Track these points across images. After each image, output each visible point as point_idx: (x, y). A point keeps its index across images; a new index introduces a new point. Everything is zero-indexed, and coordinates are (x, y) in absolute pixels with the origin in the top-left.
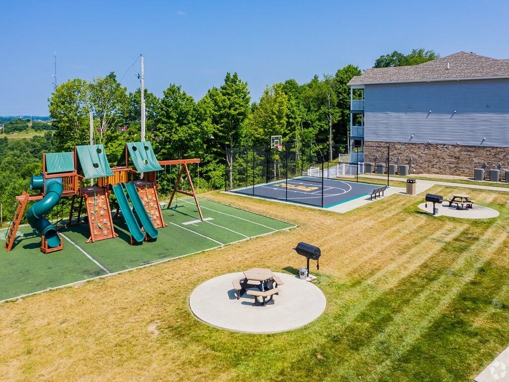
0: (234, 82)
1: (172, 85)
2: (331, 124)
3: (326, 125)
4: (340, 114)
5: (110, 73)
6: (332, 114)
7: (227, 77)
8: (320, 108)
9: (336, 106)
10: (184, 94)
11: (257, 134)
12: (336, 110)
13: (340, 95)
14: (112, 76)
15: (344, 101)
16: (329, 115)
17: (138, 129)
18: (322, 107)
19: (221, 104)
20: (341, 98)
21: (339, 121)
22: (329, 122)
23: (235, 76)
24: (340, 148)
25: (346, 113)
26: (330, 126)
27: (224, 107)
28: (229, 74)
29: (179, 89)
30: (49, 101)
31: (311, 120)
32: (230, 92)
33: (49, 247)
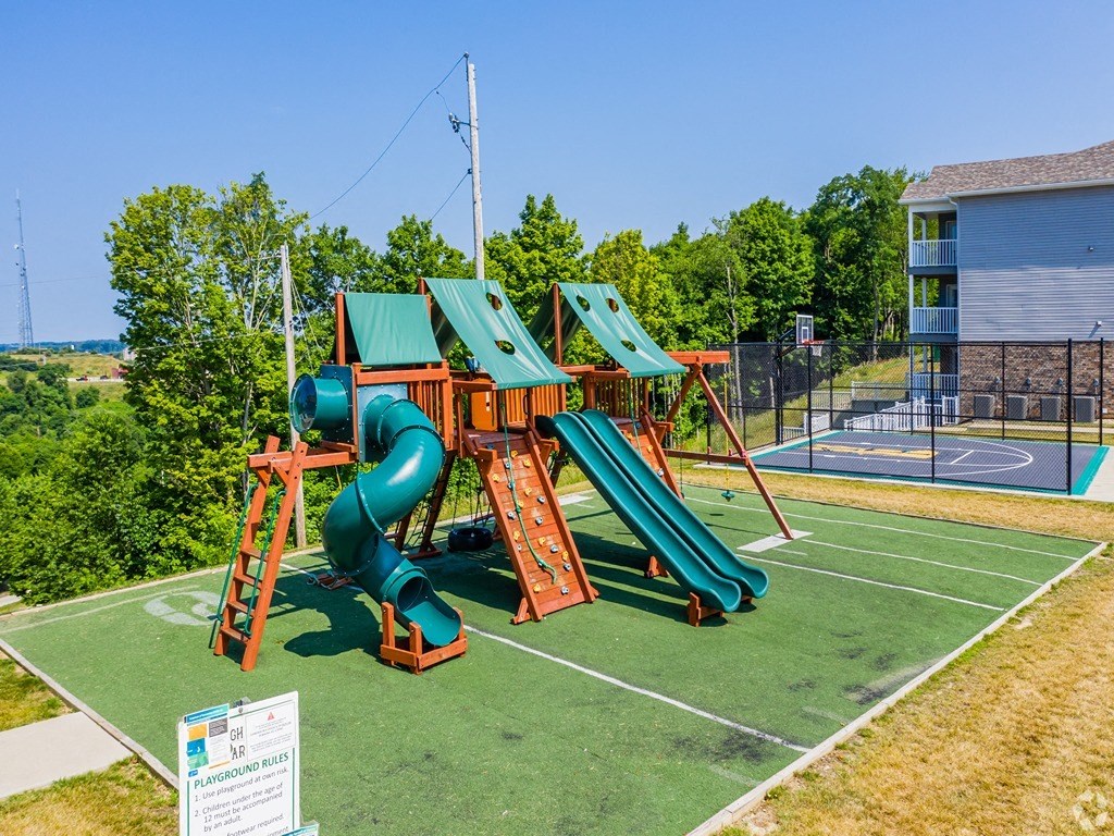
0: (545, 216)
1: (409, 217)
2: (735, 332)
3: (724, 334)
4: (751, 309)
5: (252, 179)
6: (738, 310)
7: (528, 208)
8: (708, 296)
9: (746, 289)
10: (440, 243)
11: (593, 351)
12: (746, 299)
13: (752, 266)
14: (258, 186)
15: (762, 280)
16: (730, 312)
17: (329, 328)
18: (713, 295)
19: (524, 271)
20: (756, 271)
21: (751, 326)
22: (731, 327)
23: (548, 203)
24: (751, 388)
25: (767, 306)
26: (735, 336)
27: (533, 278)
28: (531, 199)
29: (426, 228)
30: (108, 241)
31: (693, 322)
32: (539, 241)
33: (427, 647)
